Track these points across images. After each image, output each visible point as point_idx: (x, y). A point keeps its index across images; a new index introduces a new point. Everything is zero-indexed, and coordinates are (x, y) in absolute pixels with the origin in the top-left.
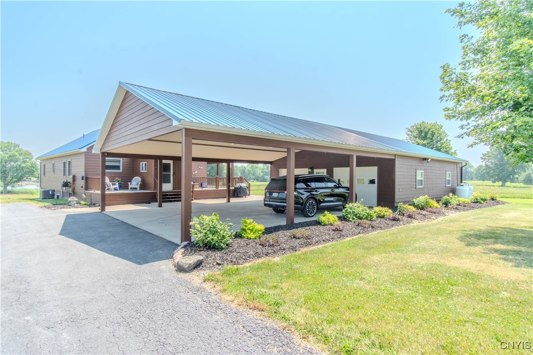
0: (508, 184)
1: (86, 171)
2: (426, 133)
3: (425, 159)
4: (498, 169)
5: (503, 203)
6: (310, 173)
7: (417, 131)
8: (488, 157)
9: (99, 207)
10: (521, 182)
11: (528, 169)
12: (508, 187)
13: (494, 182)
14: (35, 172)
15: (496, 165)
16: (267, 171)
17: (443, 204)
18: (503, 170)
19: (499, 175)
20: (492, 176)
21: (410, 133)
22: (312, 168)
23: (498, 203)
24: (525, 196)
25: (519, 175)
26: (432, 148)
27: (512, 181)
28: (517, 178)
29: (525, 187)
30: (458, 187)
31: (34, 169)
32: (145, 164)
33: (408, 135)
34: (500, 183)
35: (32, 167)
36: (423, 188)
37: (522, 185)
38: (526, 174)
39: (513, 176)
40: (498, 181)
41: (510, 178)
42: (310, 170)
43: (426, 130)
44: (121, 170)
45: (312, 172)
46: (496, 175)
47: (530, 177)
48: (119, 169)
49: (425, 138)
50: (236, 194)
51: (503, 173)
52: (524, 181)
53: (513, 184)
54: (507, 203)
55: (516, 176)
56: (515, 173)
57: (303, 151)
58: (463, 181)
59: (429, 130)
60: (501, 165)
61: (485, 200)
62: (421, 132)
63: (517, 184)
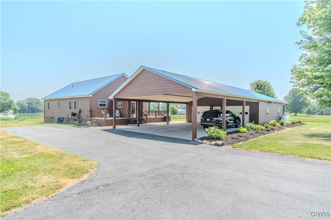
0: (298, 114)
1: (91, 107)
2: (261, 86)
3: (270, 102)
4: (293, 106)
5: (305, 124)
6: (210, 109)
7: (256, 85)
8: (287, 98)
9: (113, 126)
10: (305, 113)
11: (309, 105)
12: (298, 116)
13: (290, 113)
14: (11, 106)
15: (292, 104)
16: (156, 106)
17: (280, 124)
18: (296, 106)
19: (293, 109)
20: (289, 110)
21: (252, 86)
22: (212, 106)
23: (303, 124)
24: (311, 121)
25: (304, 109)
26: (265, 95)
27: (300, 113)
28: (303, 111)
29: (307, 116)
30: (283, 116)
31: (11, 104)
32: (121, 103)
33: (251, 87)
34: (294, 114)
35: (10, 103)
36: (269, 117)
37: (305, 115)
38: (308, 108)
39: (301, 110)
40: (293, 113)
41: (299, 111)
42: (211, 107)
43: (261, 85)
44: (107, 107)
45: (212, 108)
46: (292, 109)
47: (310, 110)
48: (106, 106)
49: (260, 89)
50: (165, 120)
51: (296, 108)
52: (306, 112)
53: (301, 114)
54: (306, 124)
55: (303, 110)
56: (302, 108)
57: (206, 97)
58: (285, 113)
59: (263, 85)
60: (294, 103)
61: (297, 123)
62: (258, 86)
63: (303, 114)
